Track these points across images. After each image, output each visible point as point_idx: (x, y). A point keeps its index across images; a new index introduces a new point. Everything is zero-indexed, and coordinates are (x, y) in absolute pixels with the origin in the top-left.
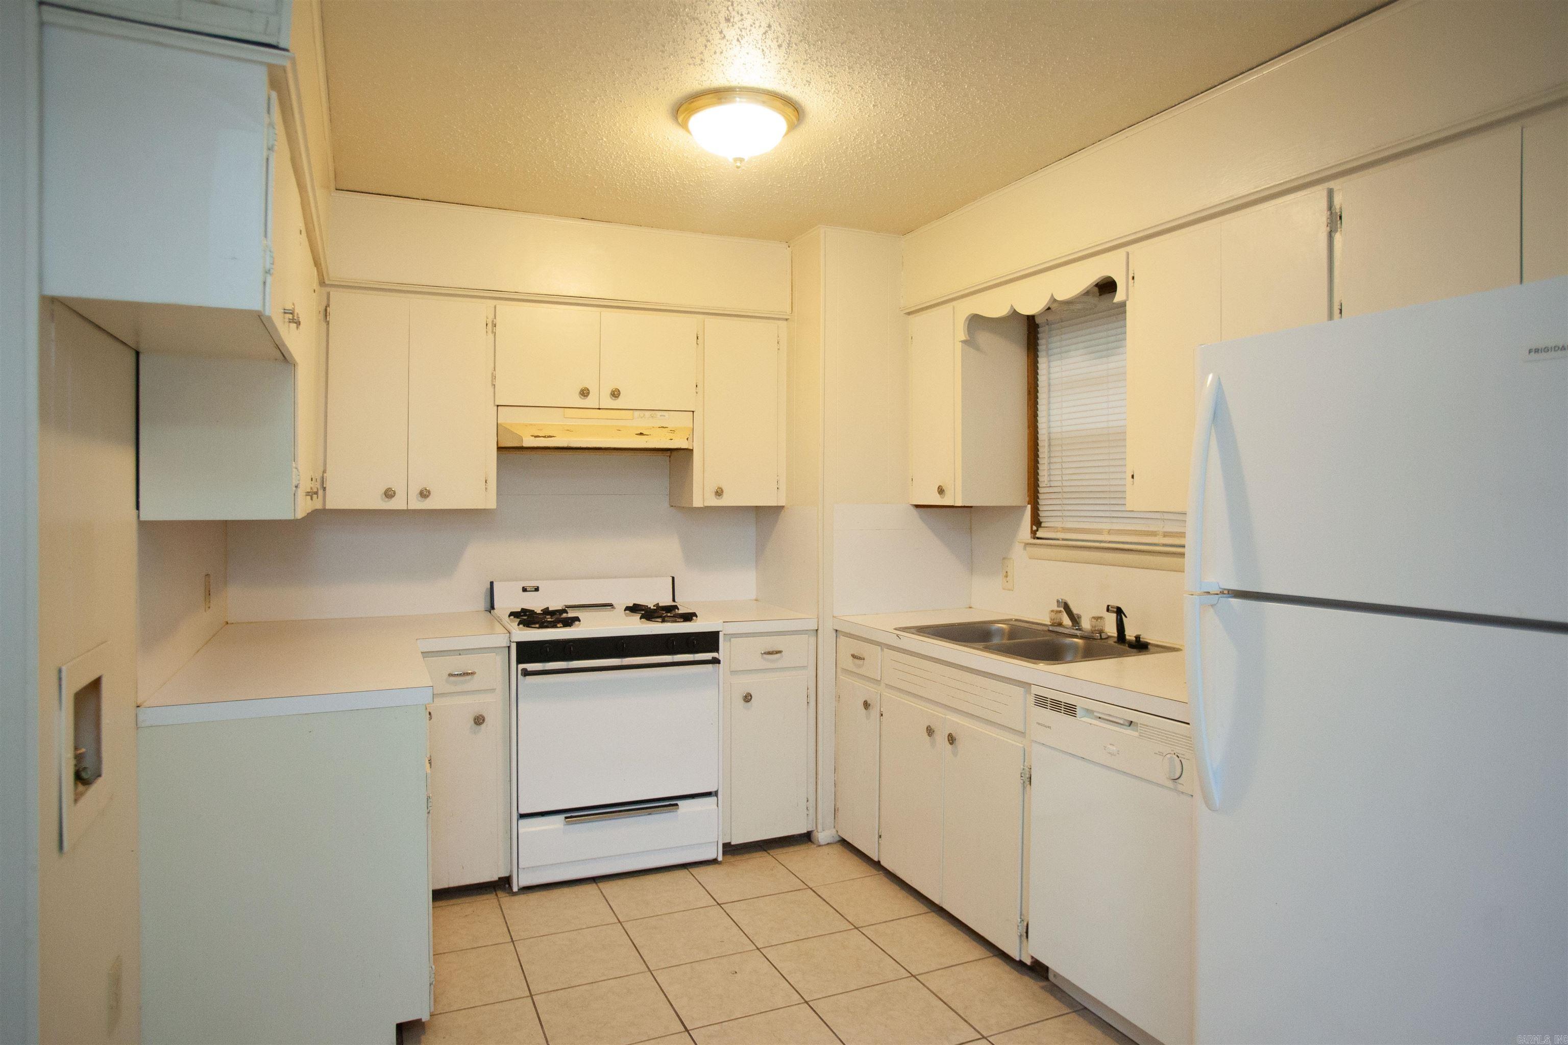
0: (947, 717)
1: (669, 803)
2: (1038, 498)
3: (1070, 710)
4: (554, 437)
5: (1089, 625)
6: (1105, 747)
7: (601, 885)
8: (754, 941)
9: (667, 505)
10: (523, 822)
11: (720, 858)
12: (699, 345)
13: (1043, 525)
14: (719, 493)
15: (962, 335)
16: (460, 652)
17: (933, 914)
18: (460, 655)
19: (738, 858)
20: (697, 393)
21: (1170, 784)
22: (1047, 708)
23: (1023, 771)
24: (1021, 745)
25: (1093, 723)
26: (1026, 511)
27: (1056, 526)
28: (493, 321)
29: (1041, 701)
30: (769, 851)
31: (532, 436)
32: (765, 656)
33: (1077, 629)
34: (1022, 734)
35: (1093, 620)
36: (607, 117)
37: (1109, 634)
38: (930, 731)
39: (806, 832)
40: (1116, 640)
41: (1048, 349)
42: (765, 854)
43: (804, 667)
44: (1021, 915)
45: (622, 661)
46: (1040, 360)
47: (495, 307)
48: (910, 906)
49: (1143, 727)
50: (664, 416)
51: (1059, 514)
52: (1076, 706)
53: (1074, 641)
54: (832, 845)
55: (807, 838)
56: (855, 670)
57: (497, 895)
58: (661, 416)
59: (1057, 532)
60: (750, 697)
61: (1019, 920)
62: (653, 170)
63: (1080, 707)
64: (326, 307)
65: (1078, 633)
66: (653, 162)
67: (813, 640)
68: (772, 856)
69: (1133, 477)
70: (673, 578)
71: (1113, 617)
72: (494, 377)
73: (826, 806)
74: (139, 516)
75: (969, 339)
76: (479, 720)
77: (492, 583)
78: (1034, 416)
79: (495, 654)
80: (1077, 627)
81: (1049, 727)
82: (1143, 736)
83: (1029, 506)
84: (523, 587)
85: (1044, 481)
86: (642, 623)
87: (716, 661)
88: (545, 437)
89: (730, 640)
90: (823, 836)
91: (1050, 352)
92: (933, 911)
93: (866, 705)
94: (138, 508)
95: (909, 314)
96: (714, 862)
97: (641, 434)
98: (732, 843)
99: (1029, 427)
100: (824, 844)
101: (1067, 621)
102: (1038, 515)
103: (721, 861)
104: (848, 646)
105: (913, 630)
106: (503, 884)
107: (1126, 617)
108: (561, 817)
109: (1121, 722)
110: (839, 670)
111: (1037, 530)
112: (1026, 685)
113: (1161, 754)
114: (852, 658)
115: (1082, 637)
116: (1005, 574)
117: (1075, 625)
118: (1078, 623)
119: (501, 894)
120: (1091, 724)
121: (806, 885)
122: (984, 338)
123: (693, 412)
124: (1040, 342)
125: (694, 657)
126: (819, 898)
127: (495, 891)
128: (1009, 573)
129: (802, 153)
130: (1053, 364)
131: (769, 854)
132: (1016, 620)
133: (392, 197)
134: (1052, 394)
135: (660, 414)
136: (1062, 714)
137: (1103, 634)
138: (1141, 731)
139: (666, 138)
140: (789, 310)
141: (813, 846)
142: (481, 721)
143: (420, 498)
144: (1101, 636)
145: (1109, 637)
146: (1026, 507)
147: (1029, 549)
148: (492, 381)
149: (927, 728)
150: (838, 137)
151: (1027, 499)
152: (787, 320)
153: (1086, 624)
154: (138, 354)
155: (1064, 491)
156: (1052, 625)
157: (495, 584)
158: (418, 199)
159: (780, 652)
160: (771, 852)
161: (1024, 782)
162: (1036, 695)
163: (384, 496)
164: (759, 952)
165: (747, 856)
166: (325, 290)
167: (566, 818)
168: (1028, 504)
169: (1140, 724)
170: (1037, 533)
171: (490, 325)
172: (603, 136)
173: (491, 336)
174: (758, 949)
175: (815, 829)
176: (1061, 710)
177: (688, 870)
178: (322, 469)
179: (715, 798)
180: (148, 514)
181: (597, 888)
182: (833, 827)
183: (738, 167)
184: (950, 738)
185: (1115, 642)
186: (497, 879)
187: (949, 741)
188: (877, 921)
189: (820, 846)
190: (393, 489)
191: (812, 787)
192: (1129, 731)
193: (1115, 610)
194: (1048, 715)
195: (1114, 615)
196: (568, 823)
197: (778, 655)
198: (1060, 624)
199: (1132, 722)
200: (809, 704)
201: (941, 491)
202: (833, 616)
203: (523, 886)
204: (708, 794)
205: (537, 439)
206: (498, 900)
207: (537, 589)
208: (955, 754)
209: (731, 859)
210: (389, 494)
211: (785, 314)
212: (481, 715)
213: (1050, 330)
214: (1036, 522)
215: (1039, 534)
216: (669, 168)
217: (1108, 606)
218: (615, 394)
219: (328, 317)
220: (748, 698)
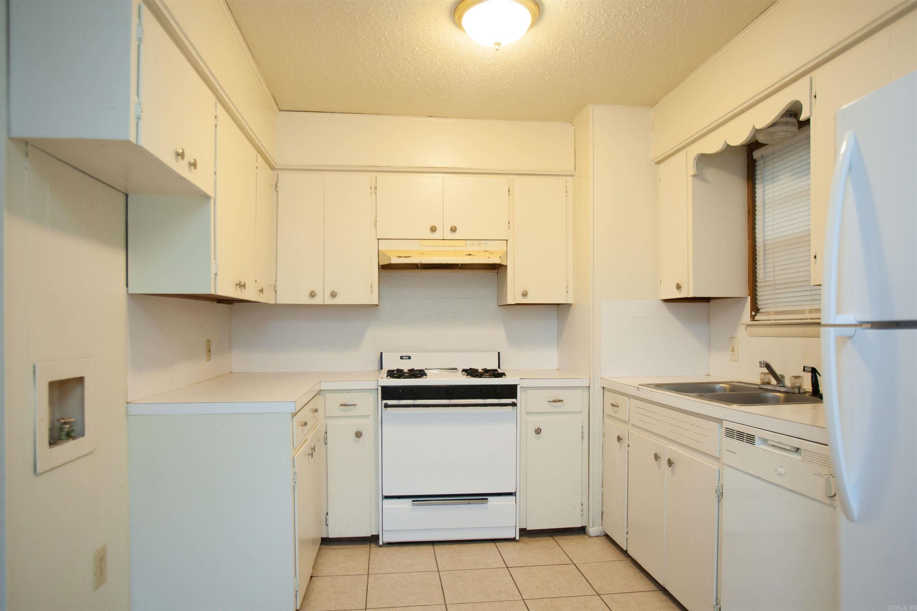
0: (668, 446)
1: (482, 497)
2: (756, 290)
3: (750, 439)
4: (411, 257)
5: (790, 384)
6: (776, 469)
7: (436, 547)
8: (522, 594)
9: (494, 305)
10: (385, 501)
11: (517, 538)
12: (511, 196)
13: (760, 311)
14: (525, 294)
15: (692, 171)
16: (347, 391)
17: (659, 592)
18: (347, 393)
19: (531, 539)
20: (509, 228)
21: (828, 501)
22: (734, 438)
23: (718, 488)
24: (717, 468)
25: (766, 449)
26: (748, 299)
27: (770, 311)
28: (375, 186)
29: (730, 433)
30: (554, 537)
31: (397, 257)
32: (551, 403)
33: (781, 386)
34: (717, 459)
35: (792, 378)
36: (411, 29)
37: (806, 390)
38: (657, 457)
39: (581, 526)
40: (811, 394)
41: (762, 177)
42: (551, 538)
43: (580, 412)
44: (717, 600)
45: (450, 401)
46: (757, 186)
47: (376, 177)
48: (643, 584)
49: (806, 453)
50: (487, 244)
51: (772, 301)
52: (754, 436)
53: (777, 395)
54: (600, 538)
55: (582, 531)
56: (613, 415)
57: (370, 546)
58: (485, 243)
59: (770, 315)
60: (540, 431)
61: (715, 603)
62: (458, 71)
63: (757, 437)
64: (277, 182)
65: (782, 389)
66: (456, 64)
67: (586, 393)
68: (555, 540)
69: (815, 257)
70: (499, 353)
71: (809, 375)
72: (376, 221)
73: (595, 509)
74: (128, 291)
75: (697, 173)
76: (359, 435)
77: (381, 353)
78: (753, 229)
79: (369, 393)
80: (781, 385)
81: (735, 453)
82: (805, 460)
83: (749, 297)
84: (401, 357)
85: (760, 278)
86: (468, 378)
87: (514, 405)
88: (405, 257)
89: (526, 391)
90: (592, 530)
91: (764, 179)
92: (660, 590)
93: (619, 439)
94: (127, 286)
95: (658, 163)
96: (514, 540)
97: (470, 255)
98: (528, 529)
99: (749, 238)
100: (593, 536)
101: (774, 382)
102: (756, 303)
103: (518, 540)
104: (610, 398)
105: (652, 386)
106: (373, 539)
107: (820, 376)
108: (410, 500)
109: (789, 448)
110: (605, 416)
111: (756, 315)
112: (720, 421)
113: (820, 475)
114: (611, 406)
115: (784, 392)
116: (732, 349)
117: (779, 383)
118: (781, 381)
119: (373, 545)
120: (765, 450)
121: (572, 562)
122: (711, 173)
123: (507, 240)
124: (757, 173)
125: (499, 401)
126: (578, 571)
127: (370, 543)
128: (735, 348)
129: (553, 41)
130: (767, 188)
131: (553, 538)
132: (738, 382)
133: (312, 113)
134: (766, 211)
135: (485, 242)
136: (745, 443)
137: (801, 390)
138: (804, 456)
139: (456, 42)
140: (573, 169)
141: (586, 537)
142: (360, 435)
143: (331, 298)
144: (799, 391)
145: (806, 392)
146: (747, 298)
147: (750, 329)
148: (375, 224)
149: (655, 455)
150: (575, 23)
151: (748, 292)
152: (572, 176)
153: (788, 383)
154: (127, 195)
155: (775, 283)
156: (763, 383)
157: (383, 354)
158: (328, 112)
159: (562, 401)
160: (556, 538)
161: (719, 496)
162: (726, 428)
163: (310, 296)
164: (523, 602)
165: (538, 539)
166: (275, 172)
167: (413, 501)
168: (749, 296)
169: (803, 450)
170: (756, 317)
171: (373, 189)
172: (415, 46)
173: (374, 195)
174: (523, 600)
175: (588, 525)
176: (744, 439)
177: (495, 544)
178: (274, 280)
179: (514, 497)
180: (133, 290)
181: (433, 548)
182: (601, 525)
183: (497, 50)
184: (669, 462)
185: (810, 395)
186: (370, 536)
187: (668, 464)
188: (615, 592)
189: (590, 537)
190: (315, 292)
191: (585, 497)
192: (795, 456)
193: (810, 370)
194: (735, 443)
195: (810, 374)
196: (413, 505)
197: (561, 403)
198: (769, 383)
199: (798, 449)
200: (584, 438)
201: (678, 287)
202: (601, 378)
203: (387, 542)
204: (510, 494)
205: (400, 258)
206: (370, 549)
207: (409, 358)
208: (673, 473)
209: (525, 539)
210: (313, 295)
211: (571, 171)
212: (360, 432)
213: (764, 163)
214: (755, 309)
215: (757, 318)
216: (468, 67)
217: (804, 367)
218: (453, 230)
219: (277, 188)
220: (538, 431)
